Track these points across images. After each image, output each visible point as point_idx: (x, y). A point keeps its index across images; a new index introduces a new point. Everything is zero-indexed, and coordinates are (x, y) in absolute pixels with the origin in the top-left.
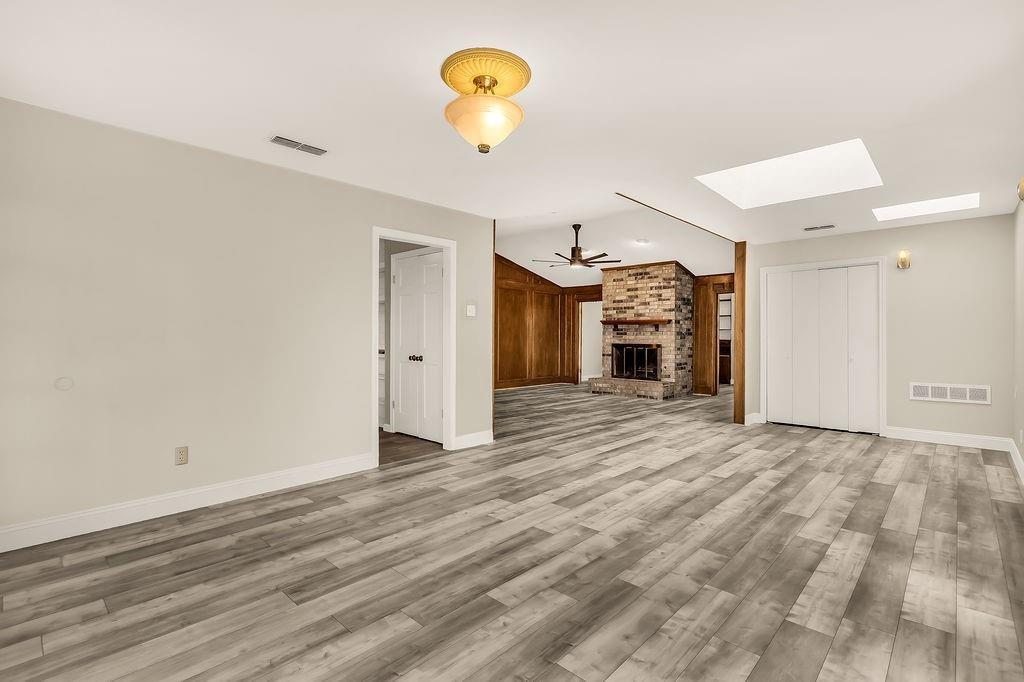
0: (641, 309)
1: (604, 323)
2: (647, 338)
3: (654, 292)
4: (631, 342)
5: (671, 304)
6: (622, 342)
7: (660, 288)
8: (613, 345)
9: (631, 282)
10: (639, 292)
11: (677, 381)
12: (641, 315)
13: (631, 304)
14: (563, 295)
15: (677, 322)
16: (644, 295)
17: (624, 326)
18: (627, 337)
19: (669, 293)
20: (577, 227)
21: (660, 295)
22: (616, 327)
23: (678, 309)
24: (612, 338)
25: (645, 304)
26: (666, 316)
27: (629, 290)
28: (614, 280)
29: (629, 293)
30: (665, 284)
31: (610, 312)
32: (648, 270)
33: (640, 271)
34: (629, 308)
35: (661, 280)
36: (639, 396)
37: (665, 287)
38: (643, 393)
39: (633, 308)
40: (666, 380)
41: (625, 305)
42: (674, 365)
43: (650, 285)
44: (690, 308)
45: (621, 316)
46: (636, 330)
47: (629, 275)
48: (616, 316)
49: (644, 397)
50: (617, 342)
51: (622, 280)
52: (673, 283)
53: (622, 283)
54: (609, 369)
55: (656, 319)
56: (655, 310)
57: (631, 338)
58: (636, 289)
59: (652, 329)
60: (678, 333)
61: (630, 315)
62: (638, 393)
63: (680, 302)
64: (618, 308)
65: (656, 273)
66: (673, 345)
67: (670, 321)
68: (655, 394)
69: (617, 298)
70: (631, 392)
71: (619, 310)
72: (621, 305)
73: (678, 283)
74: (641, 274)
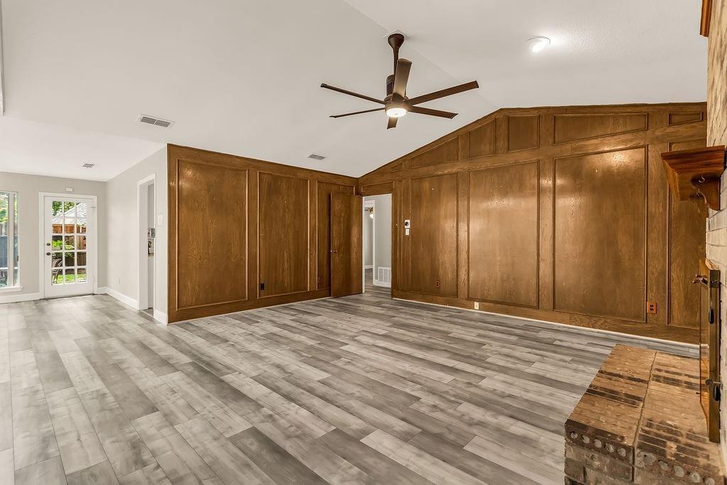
20: (397, 40)
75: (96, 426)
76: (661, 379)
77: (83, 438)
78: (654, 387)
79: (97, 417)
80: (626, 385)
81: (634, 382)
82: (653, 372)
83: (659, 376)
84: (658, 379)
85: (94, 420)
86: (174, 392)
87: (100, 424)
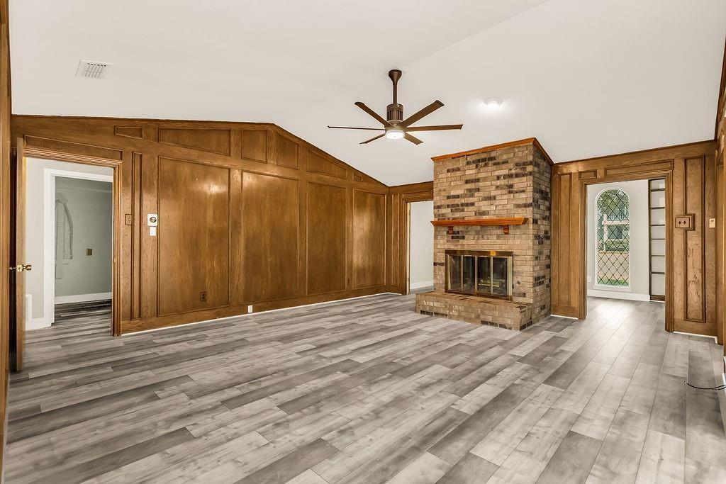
0: (484, 206)
1: (436, 224)
2: (492, 244)
3: (502, 182)
4: (472, 248)
5: (527, 197)
6: (459, 248)
7: (510, 176)
8: (448, 252)
9: (471, 172)
10: (481, 184)
11: (535, 302)
12: (483, 213)
13: (471, 200)
14: (389, 194)
15: (535, 221)
16: (489, 187)
17: (461, 229)
18: (465, 242)
19: (525, 183)
20: (395, 75)
21: (511, 186)
22: (451, 228)
23: (535, 204)
24: (446, 244)
25: (490, 198)
26: (520, 214)
27: (467, 182)
28: (448, 171)
29: (469, 186)
30: (519, 171)
31: (443, 211)
32: (493, 154)
33: (483, 156)
34: (467, 205)
35: (512, 166)
36: (484, 323)
37: (517, 175)
38: (490, 319)
39: (472, 204)
40: (521, 300)
41: (463, 201)
42: (531, 280)
43: (497, 173)
44: (547, 203)
45: (458, 215)
46: (477, 233)
47: (468, 163)
48: (450, 216)
49: (492, 324)
50: (452, 247)
51: (458, 169)
52: (530, 168)
53: (458, 173)
54: (442, 281)
55: (504, 217)
56: (504, 206)
57: (470, 243)
58: (478, 180)
59: (500, 232)
60: (537, 237)
61: (469, 214)
62: (482, 318)
63: (537, 195)
64: (453, 206)
65: (505, 157)
66: (530, 253)
67: (526, 221)
68: (509, 322)
69: (453, 193)
70: (473, 316)
71: (455, 208)
72: (457, 201)
73: (536, 169)
74: (484, 160)
75: (637, 460)
77: (657, 458)
79: (627, 469)
85: (633, 468)
86: (528, 435)
87: (631, 459)
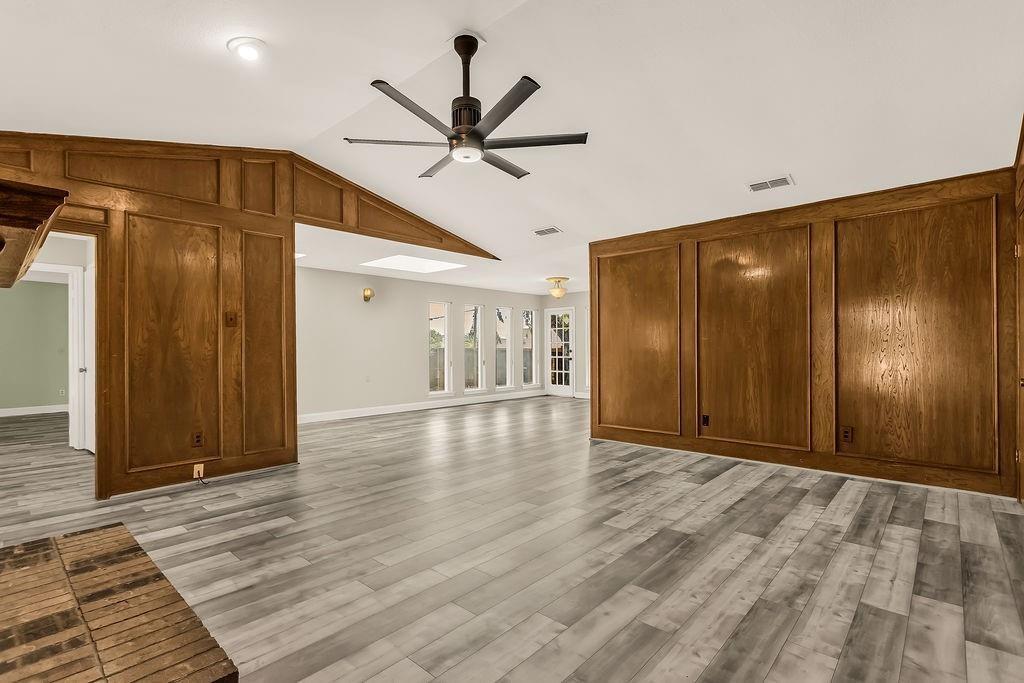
76: (60, 622)
78: (64, 600)
80: (106, 579)
81: (100, 589)
82: (82, 628)
83: (68, 626)
84: (67, 619)
